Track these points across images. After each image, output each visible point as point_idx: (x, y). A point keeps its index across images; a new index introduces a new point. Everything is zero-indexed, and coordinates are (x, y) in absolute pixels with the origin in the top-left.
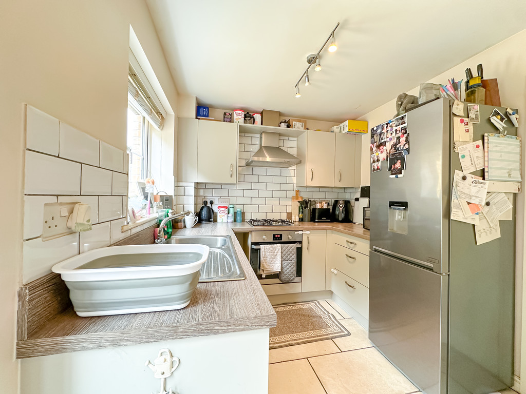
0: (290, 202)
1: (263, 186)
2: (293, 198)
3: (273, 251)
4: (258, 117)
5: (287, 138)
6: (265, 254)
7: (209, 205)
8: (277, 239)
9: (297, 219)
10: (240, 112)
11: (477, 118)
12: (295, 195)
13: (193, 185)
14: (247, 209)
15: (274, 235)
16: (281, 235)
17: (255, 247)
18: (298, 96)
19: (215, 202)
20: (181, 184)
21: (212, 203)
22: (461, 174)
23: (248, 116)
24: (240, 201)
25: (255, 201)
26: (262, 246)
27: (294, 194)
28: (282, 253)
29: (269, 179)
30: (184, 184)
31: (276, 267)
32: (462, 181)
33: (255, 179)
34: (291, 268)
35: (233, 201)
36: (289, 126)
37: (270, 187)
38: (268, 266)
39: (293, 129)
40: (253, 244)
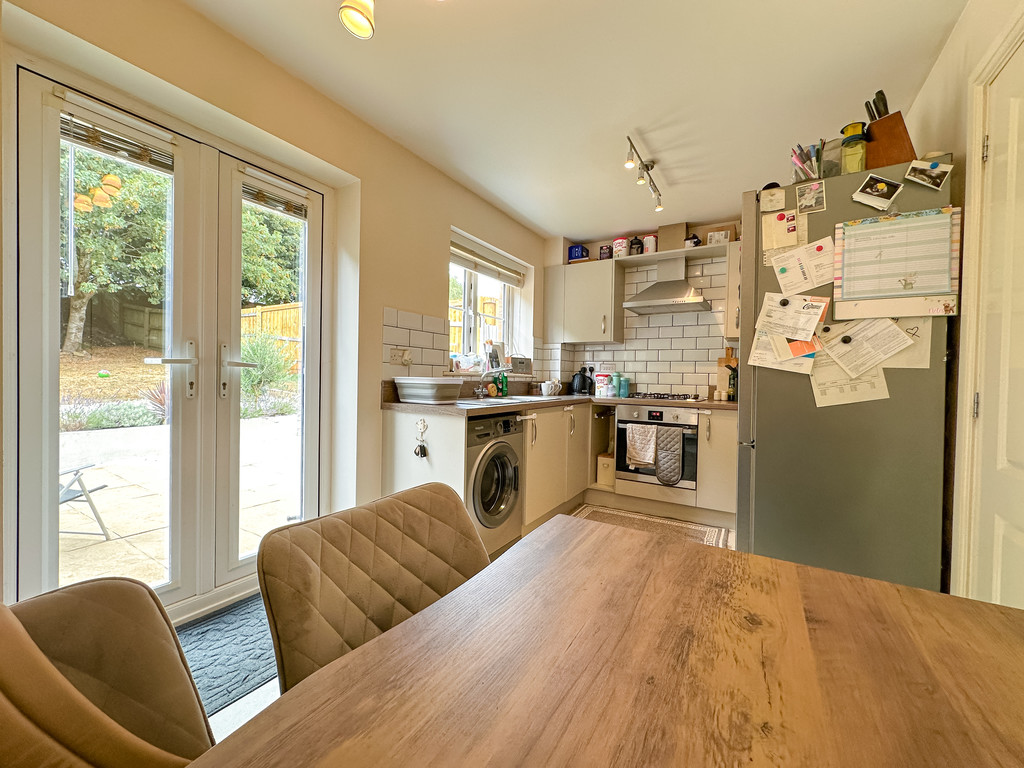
0: (715, 369)
1: (666, 344)
2: (720, 361)
3: (645, 434)
4: (649, 241)
5: (709, 260)
6: (633, 437)
7: (588, 374)
8: (655, 418)
9: (724, 396)
10: (620, 241)
11: (819, 202)
12: (725, 356)
13: (559, 346)
14: (642, 378)
15: (650, 412)
16: (661, 413)
17: (621, 426)
18: (659, 209)
19: (597, 368)
20: (546, 346)
21: (592, 370)
22: (778, 297)
23: (636, 243)
24: (630, 367)
25: (651, 367)
26: (629, 426)
27: (723, 354)
28: (657, 438)
29: (678, 332)
30: (551, 346)
31: (648, 457)
32: (782, 308)
33: (653, 333)
34: (670, 462)
35: (620, 367)
36: (697, 244)
37: (677, 344)
38: (637, 453)
39: (709, 246)
40: (620, 421)
